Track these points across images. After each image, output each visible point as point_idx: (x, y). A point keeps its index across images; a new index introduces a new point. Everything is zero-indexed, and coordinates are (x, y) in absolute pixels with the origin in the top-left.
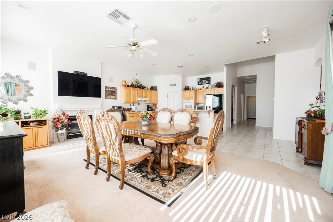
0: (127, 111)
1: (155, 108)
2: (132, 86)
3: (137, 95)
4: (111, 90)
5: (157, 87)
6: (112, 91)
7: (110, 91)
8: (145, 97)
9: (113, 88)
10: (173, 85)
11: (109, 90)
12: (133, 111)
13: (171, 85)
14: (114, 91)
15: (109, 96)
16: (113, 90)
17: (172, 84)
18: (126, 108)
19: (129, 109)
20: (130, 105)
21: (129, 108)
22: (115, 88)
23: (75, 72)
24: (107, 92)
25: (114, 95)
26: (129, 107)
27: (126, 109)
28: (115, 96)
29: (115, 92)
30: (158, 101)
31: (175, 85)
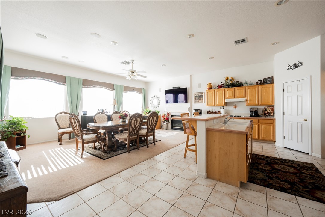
5: (272, 77)
6: (199, 96)
8: (238, 97)
9: (201, 93)
10: (295, 66)
13: (290, 67)
15: (198, 101)
17: (292, 65)
20: (220, 108)
23: (173, 88)
24: (196, 97)
28: (203, 100)
29: (202, 96)
31: (300, 65)
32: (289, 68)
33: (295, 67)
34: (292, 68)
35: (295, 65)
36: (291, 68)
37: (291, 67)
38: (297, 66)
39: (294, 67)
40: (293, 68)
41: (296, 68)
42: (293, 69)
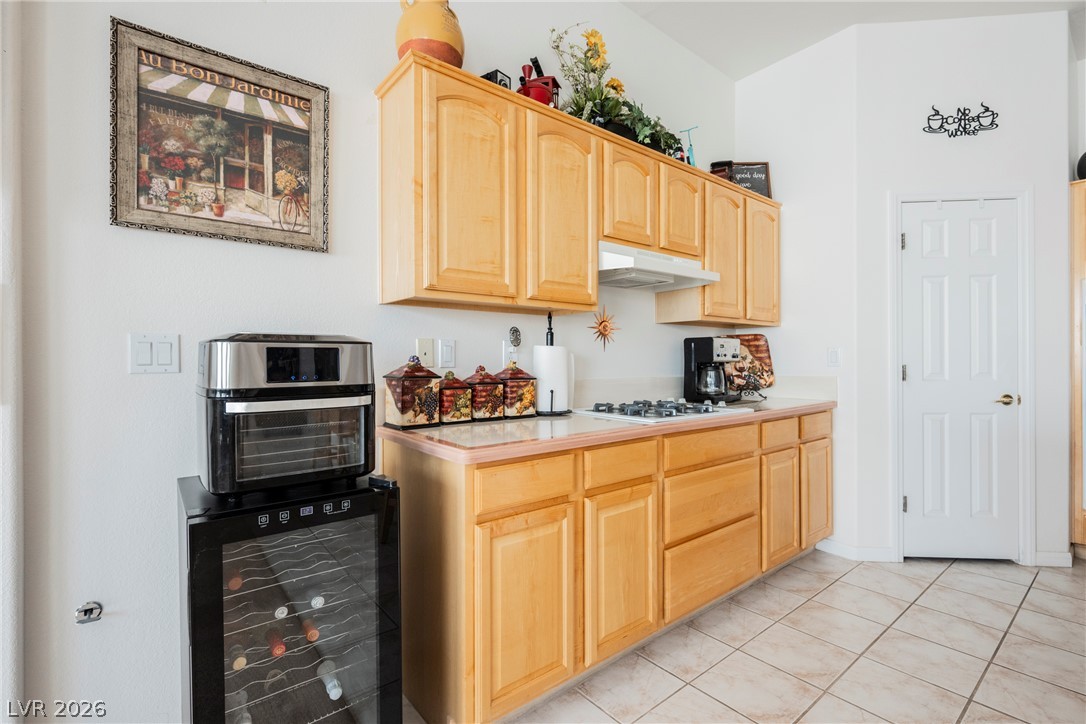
0: (474, 404)
1: (752, 369)
2: (538, 86)
3: (600, 210)
4: (236, 102)
5: (766, 166)
6: (245, 129)
7: (212, 110)
9: (262, 80)
10: (966, 123)
11: (202, 93)
12: (544, 407)
13: (937, 122)
14: (282, 131)
15: (202, 191)
16: (267, 110)
17: (950, 110)
18: (464, 374)
19: (494, 381)
20: (516, 335)
21: (493, 370)
22: (303, 93)
24: (165, 120)
25: (285, 179)
26: (499, 358)
27: (453, 384)
28: (299, 194)
29: (296, 145)
30: (777, 306)
31: (986, 121)
32: (936, 124)
33: (965, 128)
34: (946, 126)
35: (964, 114)
36: (942, 126)
37: (944, 120)
38: (973, 124)
39: (956, 126)
40: (953, 127)
41: (965, 131)
42: (953, 135)
